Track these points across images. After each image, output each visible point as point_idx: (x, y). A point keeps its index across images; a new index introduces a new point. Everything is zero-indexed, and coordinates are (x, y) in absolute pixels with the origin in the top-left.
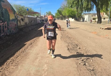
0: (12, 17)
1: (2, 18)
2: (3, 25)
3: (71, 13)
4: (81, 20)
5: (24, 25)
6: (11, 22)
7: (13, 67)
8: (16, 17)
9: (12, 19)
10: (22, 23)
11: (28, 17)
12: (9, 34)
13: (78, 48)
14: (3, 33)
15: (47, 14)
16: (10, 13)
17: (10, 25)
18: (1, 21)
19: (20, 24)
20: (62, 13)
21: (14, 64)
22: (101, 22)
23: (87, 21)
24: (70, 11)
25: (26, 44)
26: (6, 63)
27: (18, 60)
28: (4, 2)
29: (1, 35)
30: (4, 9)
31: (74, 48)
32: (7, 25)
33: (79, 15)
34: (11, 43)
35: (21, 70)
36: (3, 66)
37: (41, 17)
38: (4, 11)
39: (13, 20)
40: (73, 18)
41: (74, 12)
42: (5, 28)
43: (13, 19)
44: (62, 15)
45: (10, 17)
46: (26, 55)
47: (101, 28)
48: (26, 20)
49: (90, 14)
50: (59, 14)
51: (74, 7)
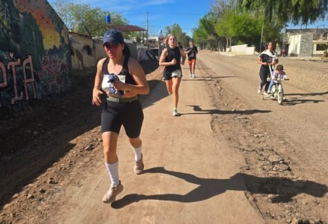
0: (51, 41)
1: (15, 44)
2: (18, 69)
3: (245, 29)
4: (276, 50)
6: (48, 59)
8: (67, 42)
9: (52, 48)
10: (89, 62)
14: (19, 93)
15: (170, 32)
16: (44, 28)
17: (44, 68)
18: (12, 55)
20: (215, 27)
23: (298, 52)
24: (240, 21)
29: (13, 102)
30: (21, 16)
32: (34, 68)
33: (271, 34)
34: (36, 133)
37: (151, 41)
38: (22, 20)
39: (54, 51)
41: (255, 26)
42: (28, 78)
43: (55, 47)
44: (215, 35)
45: (44, 41)
49: (306, 30)
50: (204, 31)
51: (258, 6)
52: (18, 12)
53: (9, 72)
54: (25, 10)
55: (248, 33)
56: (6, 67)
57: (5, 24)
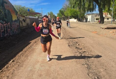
0: (14, 18)
1: (5, 19)
2: (6, 26)
3: (74, 13)
4: (84, 20)
5: (26, 26)
6: (14, 23)
7: (24, 58)
8: (19, 18)
10: (24, 24)
11: (29, 18)
12: (12, 35)
13: (78, 44)
14: (6, 33)
15: (49, 14)
16: (13, 14)
17: (13, 26)
18: (5, 22)
19: (22, 25)
20: (64, 13)
21: (24, 56)
22: (103, 23)
23: (90, 21)
24: (72, 11)
25: (31, 42)
26: (17, 56)
27: (27, 54)
28: (6, 3)
29: (5, 36)
30: (7, 11)
31: (74, 44)
32: (10, 26)
33: (82, 15)
34: (16, 43)
35: (31, 59)
36: (15, 58)
38: (7, 12)
39: (15, 21)
40: (75, 19)
41: (77, 13)
42: (9, 29)
44: (64, 15)
46: (33, 50)
47: (101, 28)
48: (28, 21)
49: (93, 14)
50: (61, 14)
51: (76, 7)
52: (6, 10)
53: (4, 27)
54: (8, 9)
55: (75, 15)
56: (3, 25)
57: (3, 13)
